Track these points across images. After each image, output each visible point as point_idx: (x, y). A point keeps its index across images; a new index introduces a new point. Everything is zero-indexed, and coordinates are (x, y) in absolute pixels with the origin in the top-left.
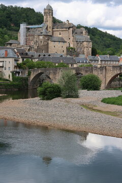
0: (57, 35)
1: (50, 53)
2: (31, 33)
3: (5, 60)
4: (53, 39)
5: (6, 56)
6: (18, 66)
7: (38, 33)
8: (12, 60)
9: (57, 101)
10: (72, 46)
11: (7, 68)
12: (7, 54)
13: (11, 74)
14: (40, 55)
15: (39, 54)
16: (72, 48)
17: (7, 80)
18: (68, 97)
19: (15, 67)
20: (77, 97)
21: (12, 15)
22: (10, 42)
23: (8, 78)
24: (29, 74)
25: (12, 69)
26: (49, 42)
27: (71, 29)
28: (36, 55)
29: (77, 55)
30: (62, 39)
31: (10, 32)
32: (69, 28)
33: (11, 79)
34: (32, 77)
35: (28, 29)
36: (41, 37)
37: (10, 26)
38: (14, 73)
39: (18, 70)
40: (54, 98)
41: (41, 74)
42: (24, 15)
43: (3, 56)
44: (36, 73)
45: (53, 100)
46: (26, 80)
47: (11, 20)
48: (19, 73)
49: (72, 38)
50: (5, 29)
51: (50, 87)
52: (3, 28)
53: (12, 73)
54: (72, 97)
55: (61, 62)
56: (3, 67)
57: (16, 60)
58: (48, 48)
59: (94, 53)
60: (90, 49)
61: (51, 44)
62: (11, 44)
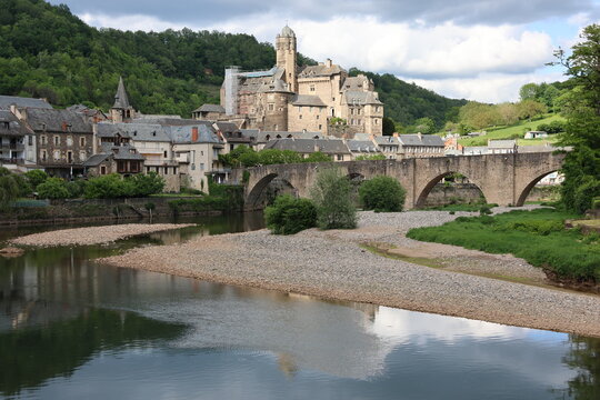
0: (305, 91)
1: (290, 130)
2: (249, 87)
3: (192, 147)
4: (297, 102)
5: (196, 140)
6: (222, 161)
7: (264, 87)
8: (207, 149)
9: (307, 236)
10: (338, 115)
11: (198, 167)
12: (196, 135)
13: (206, 179)
14: (268, 137)
15: (266, 133)
16: (339, 120)
17: (198, 193)
18: (331, 227)
19: (215, 163)
20: (353, 226)
21: (207, 52)
22: (203, 108)
23: (199, 188)
24: (246, 179)
25: (208, 168)
26: (290, 106)
27: (337, 78)
28: (261, 136)
29: (351, 135)
30: (318, 99)
31: (202, 88)
32: (332, 76)
33: (206, 190)
34: (252, 184)
35: (243, 80)
36: (271, 97)
37: (203, 75)
38: (212, 177)
39: (221, 170)
40: (301, 229)
41: (271, 177)
42: (233, 49)
43: (187, 140)
44: (260, 176)
45: (300, 234)
46: (240, 190)
47: (205, 62)
48: (223, 176)
49: (338, 97)
50: (192, 80)
51: (291, 207)
52: (187, 80)
53: (209, 176)
54: (341, 226)
55: (316, 149)
56: (187, 163)
57: (217, 149)
58: (286, 120)
59: (388, 129)
60: (380, 121)
61: (293, 111)
62: (205, 113)
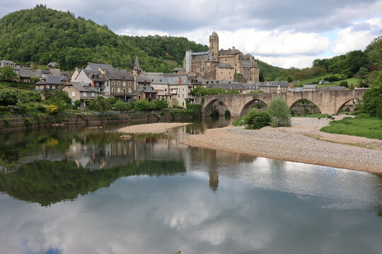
0: (223, 61)
1: (217, 79)
2: (197, 60)
3: (178, 87)
4: (221, 66)
5: (180, 83)
6: (192, 94)
7: (206, 59)
8: (186, 87)
9: (266, 130)
10: (238, 72)
11: (181, 96)
12: (180, 81)
13: (185, 102)
14: (208, 82)
15: (206, 81)
16: (239, 75)
17: (182, 108)
19: (189, 94)
20: (288, 125)
21: (166, 45)
22: (176, 69)
23: (182, 106)
24: (203, 101)
25: (186, 96)
26: (217, 68)
27: (237, 56)
28: (204, 81)
29: (245, 81)
30: (229, 65)
32: (235, 55)
33: (185, 107)
34: (206, 104)
35: (194, 56)
36: (208, 64)
37: (165, 55)
38: (188, 101)
39: (192, 97)
40: (262, 127)
41: (215, 100)
42: (178, 44)
43: (176, 83)
44: (210, 100)
46: (200, 107)
47: (165, 49)
48: (193, 100)
49: (238, 65)
50: (161, 58)
52: (158, 58)
53: (187, 100)
55: (231, 88)
56: (176, 94)
57: (189, 87)
58: (215, 74)
59: (261, 79)
60: (258, 75)
61: (219, 71)
62: (176, 72)
